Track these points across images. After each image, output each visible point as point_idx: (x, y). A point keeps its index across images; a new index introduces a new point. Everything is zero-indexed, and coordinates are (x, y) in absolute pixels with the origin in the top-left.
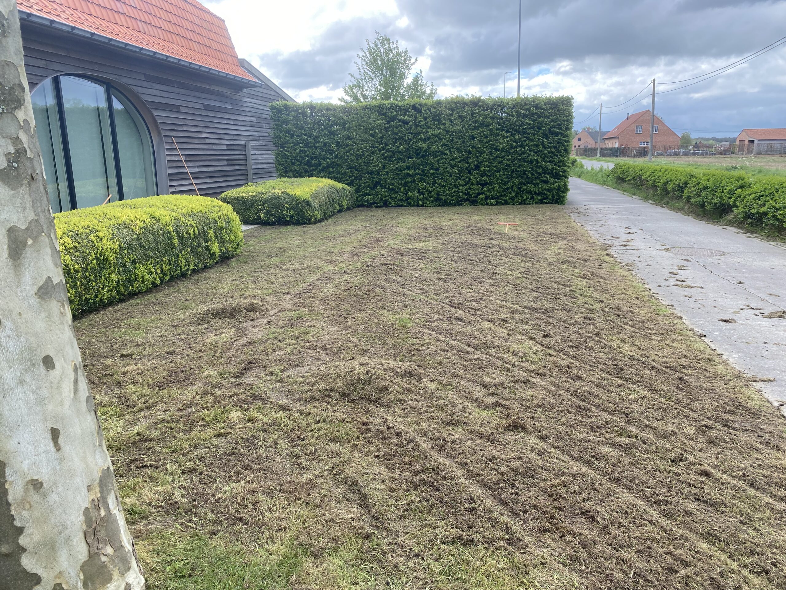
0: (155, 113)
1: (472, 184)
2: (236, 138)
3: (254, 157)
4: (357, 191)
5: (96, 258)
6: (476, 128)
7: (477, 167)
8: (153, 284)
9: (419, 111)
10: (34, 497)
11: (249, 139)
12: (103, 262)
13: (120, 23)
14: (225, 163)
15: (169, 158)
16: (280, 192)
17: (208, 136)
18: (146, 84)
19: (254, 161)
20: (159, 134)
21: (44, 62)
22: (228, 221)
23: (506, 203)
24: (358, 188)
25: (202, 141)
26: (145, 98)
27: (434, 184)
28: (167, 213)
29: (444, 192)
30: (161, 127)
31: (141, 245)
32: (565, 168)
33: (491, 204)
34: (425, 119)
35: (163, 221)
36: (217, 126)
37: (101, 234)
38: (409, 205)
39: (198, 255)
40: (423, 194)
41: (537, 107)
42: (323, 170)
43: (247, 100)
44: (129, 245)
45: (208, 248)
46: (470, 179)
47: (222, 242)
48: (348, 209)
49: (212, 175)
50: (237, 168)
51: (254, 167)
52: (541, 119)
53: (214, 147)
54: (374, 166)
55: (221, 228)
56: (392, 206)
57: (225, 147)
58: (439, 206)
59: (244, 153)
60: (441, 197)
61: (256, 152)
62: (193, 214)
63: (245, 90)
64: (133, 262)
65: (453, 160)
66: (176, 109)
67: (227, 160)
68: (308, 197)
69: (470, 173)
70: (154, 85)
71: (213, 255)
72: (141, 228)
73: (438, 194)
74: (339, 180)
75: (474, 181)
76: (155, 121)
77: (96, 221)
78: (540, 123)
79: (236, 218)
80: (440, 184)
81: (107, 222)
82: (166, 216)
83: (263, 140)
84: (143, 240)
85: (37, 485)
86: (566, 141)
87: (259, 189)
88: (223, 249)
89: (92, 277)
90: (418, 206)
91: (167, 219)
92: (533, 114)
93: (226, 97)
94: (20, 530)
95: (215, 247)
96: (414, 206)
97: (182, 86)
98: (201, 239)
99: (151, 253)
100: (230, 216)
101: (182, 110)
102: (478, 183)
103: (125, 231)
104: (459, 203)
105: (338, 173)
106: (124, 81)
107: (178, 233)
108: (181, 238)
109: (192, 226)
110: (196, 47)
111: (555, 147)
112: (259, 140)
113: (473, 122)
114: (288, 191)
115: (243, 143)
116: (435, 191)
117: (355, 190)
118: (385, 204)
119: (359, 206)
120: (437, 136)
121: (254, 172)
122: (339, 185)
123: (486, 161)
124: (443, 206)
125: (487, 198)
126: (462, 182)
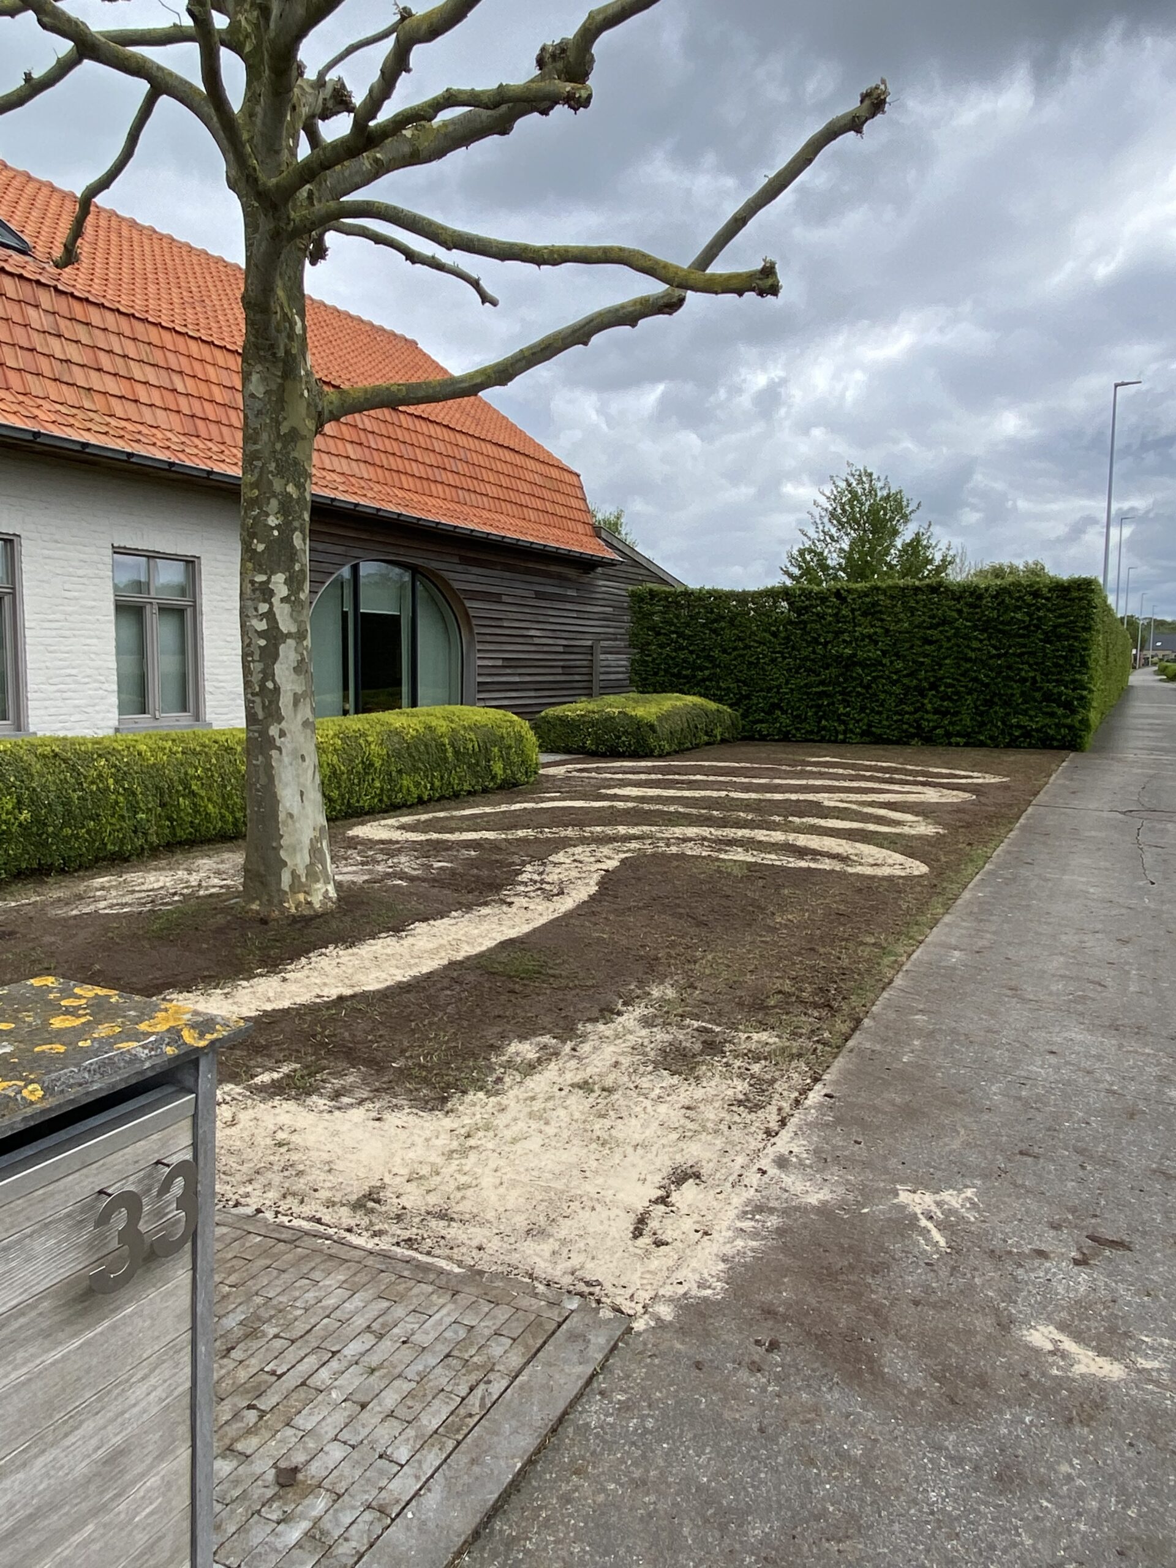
0: (468, 604)
1: (927, 712)
2: (579, 636)
3: (605, 663)
4: (744, 716)
5: (363, 762)
6: (932, 627)
7: (933, 686)
8: (420, 798)
9: (843, 600)
10: (290, 821)
11: (598, 637)
12: (368, 766)
13: (435, 494)
14: (560, 671)
15: (480, 663)
16: (616, 711)
17: (538, 633)
18: (460, 568)
19: (603, 670)
20: (471, 630)
21: (344, 548)
22: (520, 738)
23: (982, 744)
24: (747, 710)
25: (529, 641)
26: (456, 585)
27: (863, 709)
28: (444, 723)
29: (880, 722)
30: (474, 622)
31: (410, 755)
32: (1085, 693)
33: (957, 745)
34: (853, 611)
35: (439, 731)
36: (552, 620)
37: (370, 739)
38: (822, 740)
39: (476, 774)
40: (844, 723)
41: (1036, 594)
42: (697, 685)
43: (601, 583)
44: (399, 755)
45: (489, 769)
46: (923, 705)
47: (508, 763)
48: (723, 741)
49: (538, 687)
50: (577, 678)
51: (602, 677)
52: (1041, 614)
53: (546, 649)
54: (772, 680)
55: (510, 747)
56: (797, 741)
57: (561, 649)
58: (870, 743)
59: (589, 658)
60: (873, 729)
61: (609, 656)
62: (474, 728)
63: (599, 570)
64: (400, 772)
65: (895, 673)
66: (496, 598)
67: (563, 667)
68: (652, 719)
69: (923, 695)
70: (470, 568)
71: (494, 777)
72: (413, 737)
73: (870, 726)
74: (719, 700)
75: (929, 707)
76: (467, 614)
77: (367, 726)
78: (1039, 619)
79: (531, 737)
80: (872, 710)
81: (378, 728)
82: (442, 727)
83: (621, 640)
84: (413, 750)
85: (291, 816)
86: (1085, 649)
87: (592, 706)
88: (509, 772)
89: (356, 781)
90: (835, 742)
91: (444, 729)
92: (1029, 606)
93: (569, 580)
94: (282, 836)
95: (498, 768)
96: (829, 741)
97: (507, 568)
98: (482, 756)
99: (420, 765)
100: (523, 733)
101: (505, 599)
102: (936, 711)
103: (396, 739)
104: (902, 741)
105: (719, 688)
106: (434, 565)
107: (453, 746)
108: (457, 753)
109: (472, 741)
110: (532, 515)
111: (1065, 657)
112: (616, 640)
113: (930, 617)
114: (628, 710)
115: (589, 643)
116: (866, 721)
117: (742, 715)
118: (785, 738)
119: (744, 739)
120: (870, 637)
121: (602, 684)
122: (713, 706)
123: (948, 677)
124: (876, 743)
125: (948, 735)
126: (911, 709)
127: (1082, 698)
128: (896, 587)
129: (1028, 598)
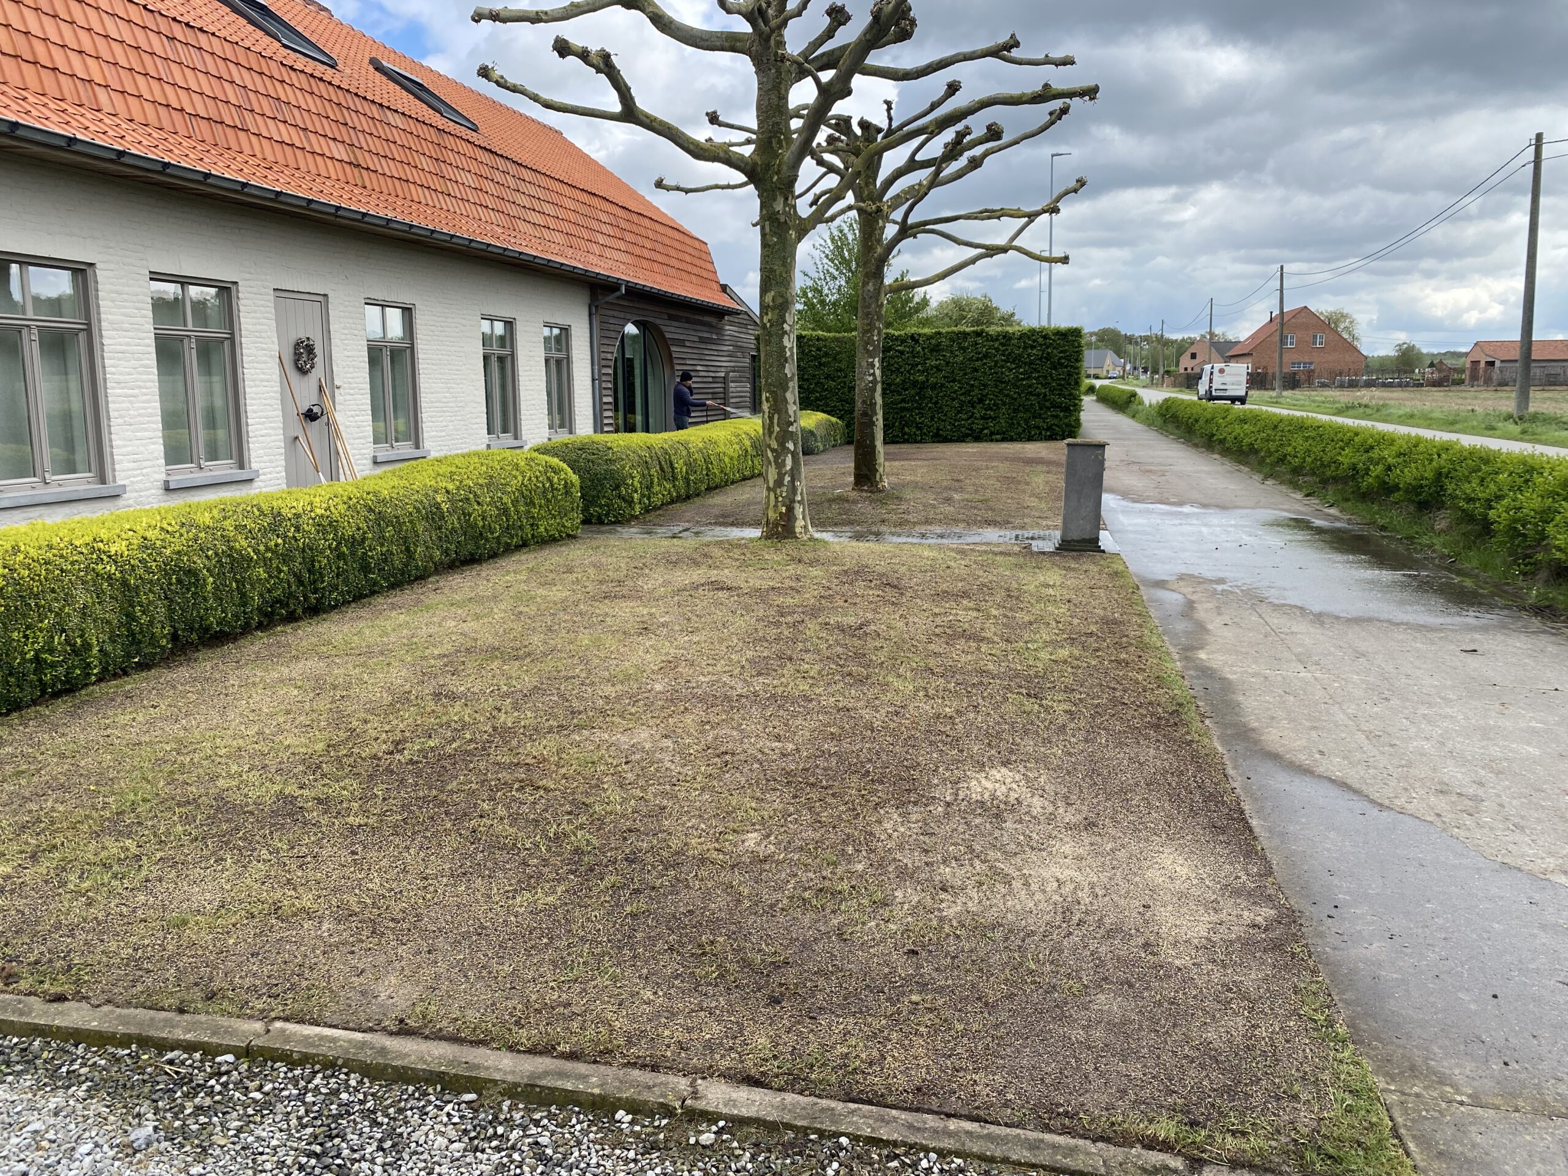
0: (673, 349)
1: (976, 418)
2: (719, 369)
3: (732, 390)
6: (979, 360)
7: (981, 401)
9: (917, 341)
11: (728, 370)
18: (669, 323)
19: (731, 395)
20: (672, 367)
26: (667, 336)
27: (933, 419)
29: (945, 427)
30: (675, 362)
33: (997, 441)
34: (923, 349)
36: (706, 358)
40: (920, 429)
41: (1045, 337)
43: (728, 327)
46: (973, 413)
51: (731, 401)
52: (1049, 350)
53: (705, 380)
59: (723, 385)
60: (941, 432)
61: (733, 385)
63: (727, 317)
65: (954, 393)
66: (683, 343)
69: (973, 407)
73: (938, 429)
74: (833, 415)
75: (977, 415)
76: (672, 356)
78: (1048, 354)
80: (939, 418)
83: (738, 371)
86: (1077, 374)
92: (1041, 345)
93: (714, 326)
97: (688, 321)
101: (687, 343)
102: (982, 418)
106: (658, 321)
111: (1064, 379)
112: (735, 371)
113: (976, 353)
116: (935, 427)
120: (937, 367)
122: (834, 419)
123: (990, 395)
125: (992, 434)
126: (965, 417)
127: (1076, 405)
128: (953, 332)
129: (1041, 340)
